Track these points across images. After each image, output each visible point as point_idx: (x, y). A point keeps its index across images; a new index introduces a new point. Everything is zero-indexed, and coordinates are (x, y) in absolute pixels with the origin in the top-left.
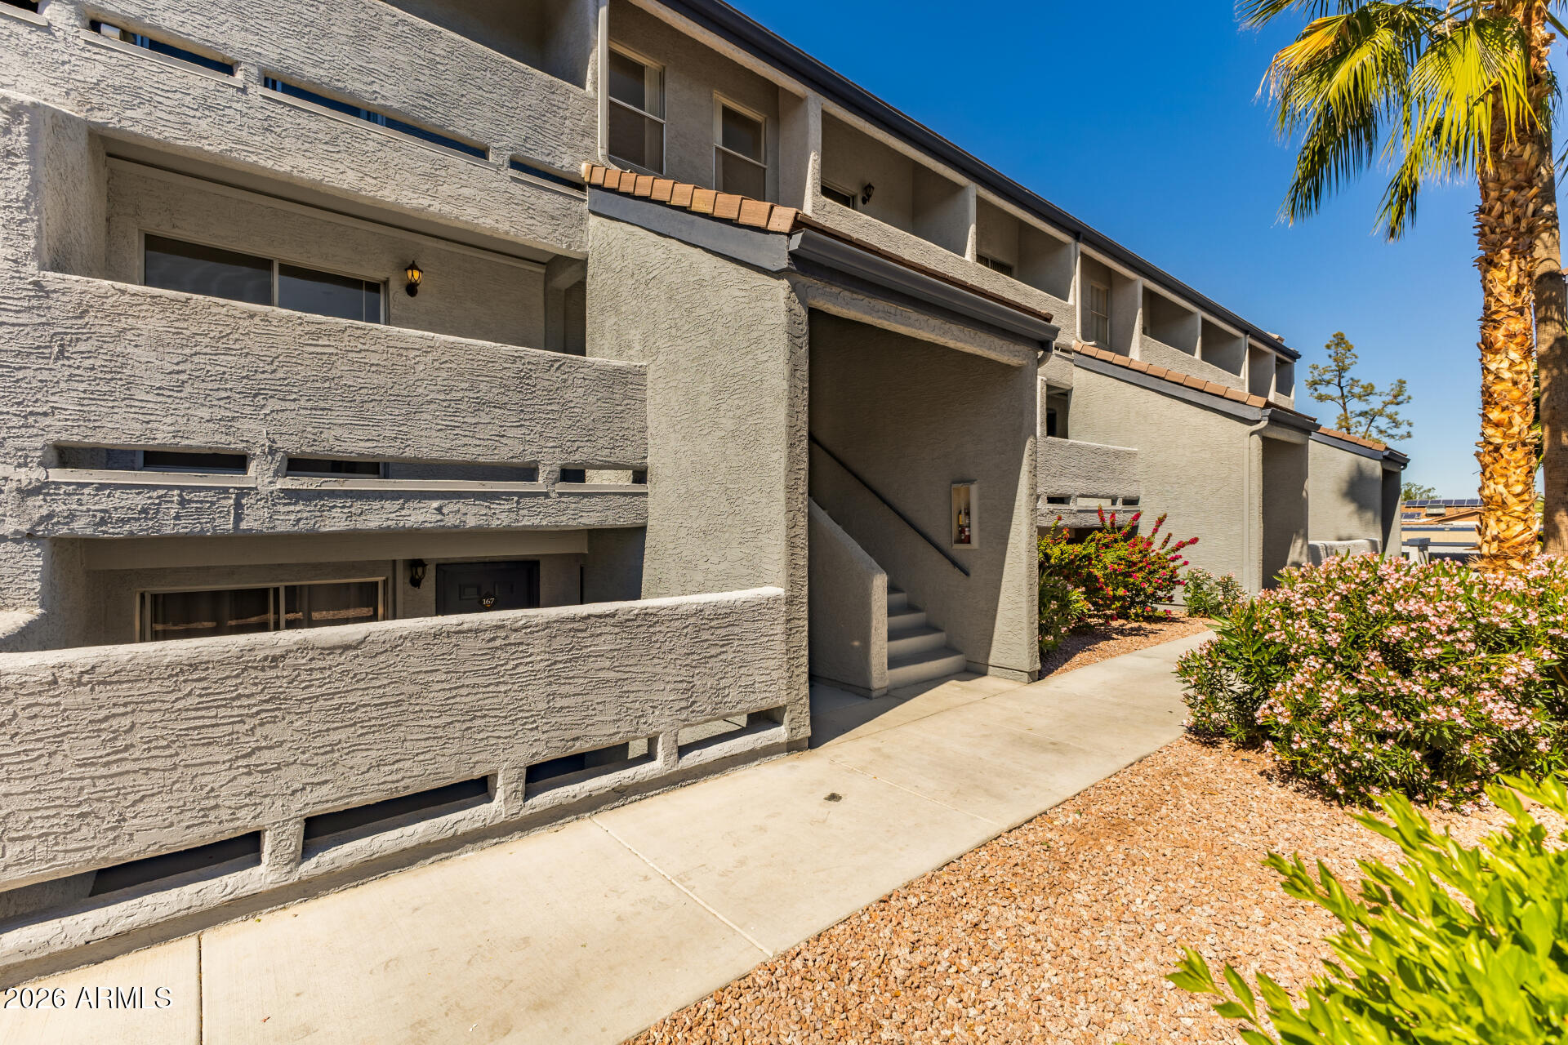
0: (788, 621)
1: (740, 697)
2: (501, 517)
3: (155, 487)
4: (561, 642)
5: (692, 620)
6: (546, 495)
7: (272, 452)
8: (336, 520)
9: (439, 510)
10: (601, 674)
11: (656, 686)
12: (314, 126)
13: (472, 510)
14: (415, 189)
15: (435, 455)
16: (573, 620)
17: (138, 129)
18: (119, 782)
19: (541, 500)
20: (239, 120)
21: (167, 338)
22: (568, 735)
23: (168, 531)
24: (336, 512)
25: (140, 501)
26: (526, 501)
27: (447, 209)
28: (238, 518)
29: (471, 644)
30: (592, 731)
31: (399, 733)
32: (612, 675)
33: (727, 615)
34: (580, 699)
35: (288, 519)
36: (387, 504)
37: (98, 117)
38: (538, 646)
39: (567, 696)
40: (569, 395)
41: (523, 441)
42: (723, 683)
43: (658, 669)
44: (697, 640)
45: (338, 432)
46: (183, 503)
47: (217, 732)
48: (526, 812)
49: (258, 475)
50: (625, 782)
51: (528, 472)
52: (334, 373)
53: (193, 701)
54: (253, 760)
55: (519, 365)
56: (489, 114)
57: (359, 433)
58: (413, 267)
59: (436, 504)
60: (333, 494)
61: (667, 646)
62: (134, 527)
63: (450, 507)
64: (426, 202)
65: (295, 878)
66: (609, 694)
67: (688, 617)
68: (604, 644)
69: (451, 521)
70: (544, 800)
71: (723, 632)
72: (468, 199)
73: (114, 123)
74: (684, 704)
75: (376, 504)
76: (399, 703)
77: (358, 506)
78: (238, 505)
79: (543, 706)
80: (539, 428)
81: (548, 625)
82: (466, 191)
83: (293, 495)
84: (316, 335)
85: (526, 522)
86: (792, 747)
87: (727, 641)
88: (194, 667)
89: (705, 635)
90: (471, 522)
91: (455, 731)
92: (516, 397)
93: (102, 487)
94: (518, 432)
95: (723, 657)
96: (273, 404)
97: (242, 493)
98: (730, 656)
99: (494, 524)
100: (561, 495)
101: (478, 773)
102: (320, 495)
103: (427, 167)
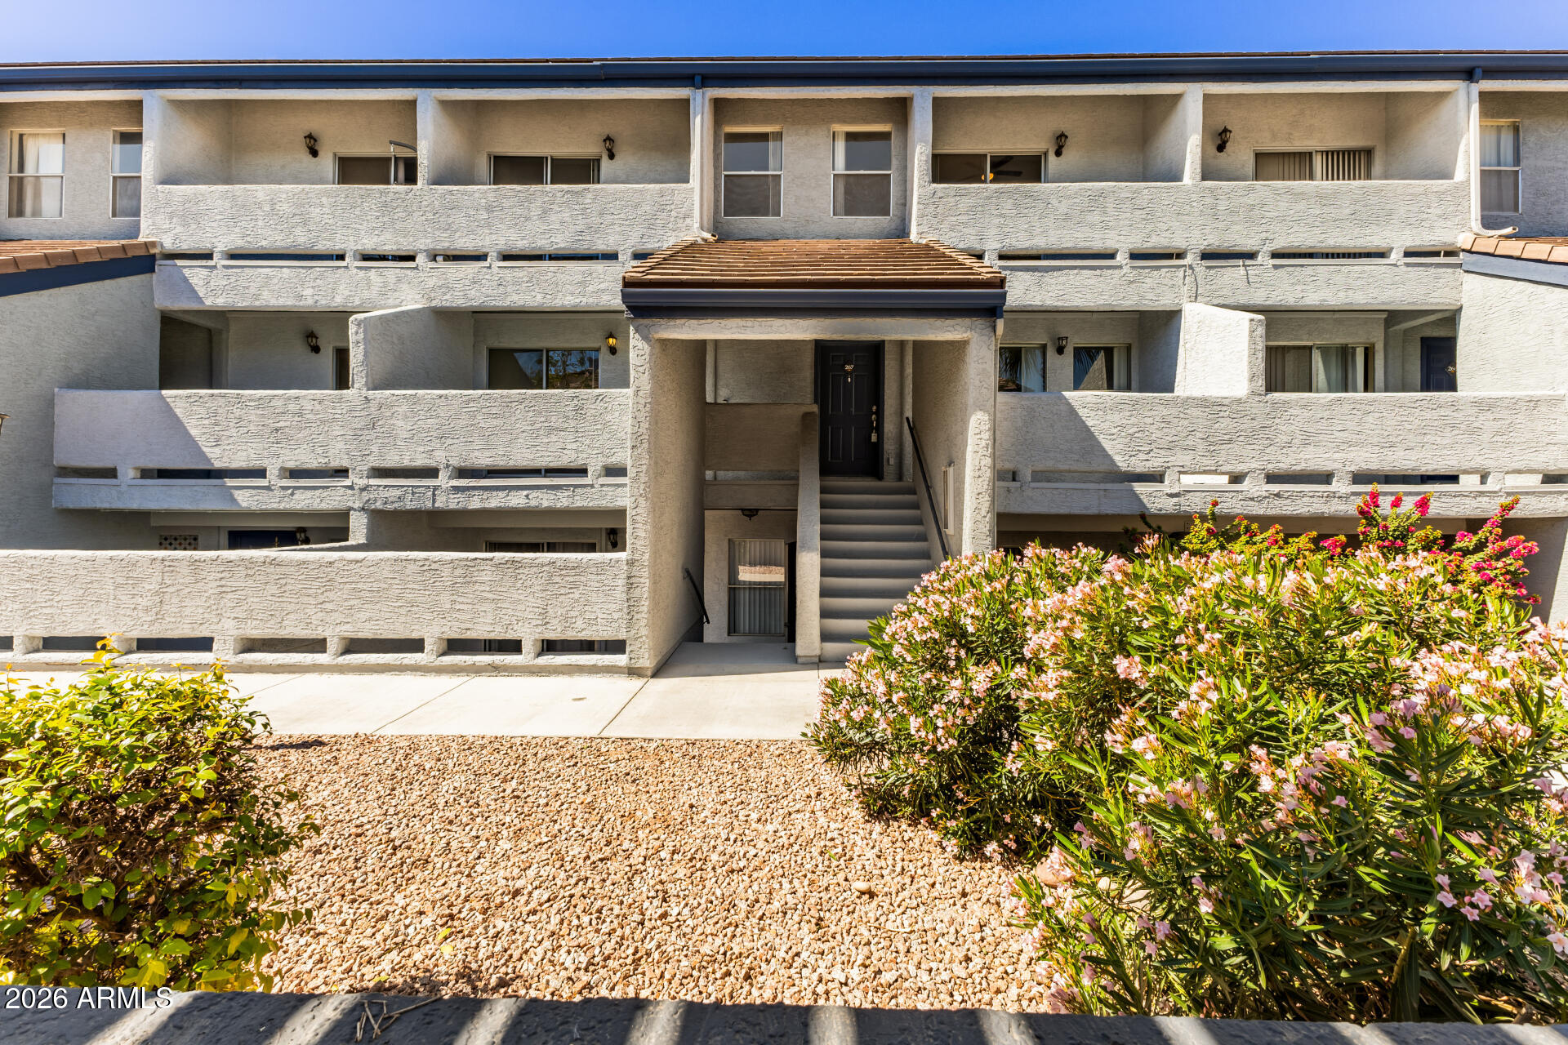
0: (629, 578)
1: (584, 626)
2: (563, 501)
3: (403, 486)
4: (459, 572)
5: (545, 568)
6: (592, 486)
7: (448, 466)
8: (475, 503)
9: (527, 496)
10: (483, 594)
11: (519, 608)
12: (521, 275)
13: (545, 496)
14: (572, 294)
15: (525, 463)
16: (467, 559)
17: (448, 304)
18: (283, 605)
19: (588, 489)
20: (488, 284)
21: (409, 414)
22: (463, 626)
23: (408, 507)
24: (475, 498)
25: (398, 493)
26: (578, 490)
27: (591, 300)
28: (434, 501)
29: (412, 568)
30: (477, 627)
31: (378, 606)
32: (490, 596)
33: (574, 568)
34: (470, 607)
35: (454, 502)
36: (500, 493)
37: (433, 304)
38: (446, 572)
39: (462, 603)
40: (609, 418)
41: (577, 451)
42: (572, 614)
43: (521, 597)
44: (550, 581)
45: (476, 453)
46: (413, 493)
47: (311, 591)
48: (437, 663)
49: (443, 480)
50: (497, 662)
51: (583, 472)
52: (476, 421)
53: (303, 577)
54: (323, 606)
55: (575, 402)
56: (618, 229)
57: (488, 454)
58: (611, 336)
59: (525, 493)
60: (474, 488)
61: (529, 583)
62: (396, 505)
63: (533, 494)
64: (578, 301)
65: (335, 662)
66: (487, 607)
67: (543, 566)
68: (486, 576)
69: (533, 503)
70: (449, 660)
71: (571, 579)
72: (603, 291)
73: (439, 305)
74: (540, 622)
75: (495, 493)
76: (378, 592)
77: (486, 494)
78: (434, 495)
79: (449, 606)
80: (587, 442)
81: (452, 561)
82: (602, 286)
83: (456, 489)
84: (468, 402)
85: (579, 504)
86: (633, 672)
87: (574, 586)
88: (304, 562)
89: (557, 579)
90: (545, 504)
91: (403, 611)
92: (572, 423)
93: (386, 486)
94: (574, 446)
95: (571, 596)
96: (449, 441)
97: (436, 488)
98: (576, 596)
99: (559, 505)
100: (602, 485)
101: (415, 635)
102: (468, 488)
103: (580, 278)
